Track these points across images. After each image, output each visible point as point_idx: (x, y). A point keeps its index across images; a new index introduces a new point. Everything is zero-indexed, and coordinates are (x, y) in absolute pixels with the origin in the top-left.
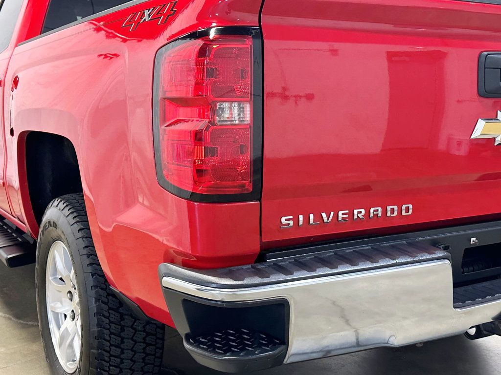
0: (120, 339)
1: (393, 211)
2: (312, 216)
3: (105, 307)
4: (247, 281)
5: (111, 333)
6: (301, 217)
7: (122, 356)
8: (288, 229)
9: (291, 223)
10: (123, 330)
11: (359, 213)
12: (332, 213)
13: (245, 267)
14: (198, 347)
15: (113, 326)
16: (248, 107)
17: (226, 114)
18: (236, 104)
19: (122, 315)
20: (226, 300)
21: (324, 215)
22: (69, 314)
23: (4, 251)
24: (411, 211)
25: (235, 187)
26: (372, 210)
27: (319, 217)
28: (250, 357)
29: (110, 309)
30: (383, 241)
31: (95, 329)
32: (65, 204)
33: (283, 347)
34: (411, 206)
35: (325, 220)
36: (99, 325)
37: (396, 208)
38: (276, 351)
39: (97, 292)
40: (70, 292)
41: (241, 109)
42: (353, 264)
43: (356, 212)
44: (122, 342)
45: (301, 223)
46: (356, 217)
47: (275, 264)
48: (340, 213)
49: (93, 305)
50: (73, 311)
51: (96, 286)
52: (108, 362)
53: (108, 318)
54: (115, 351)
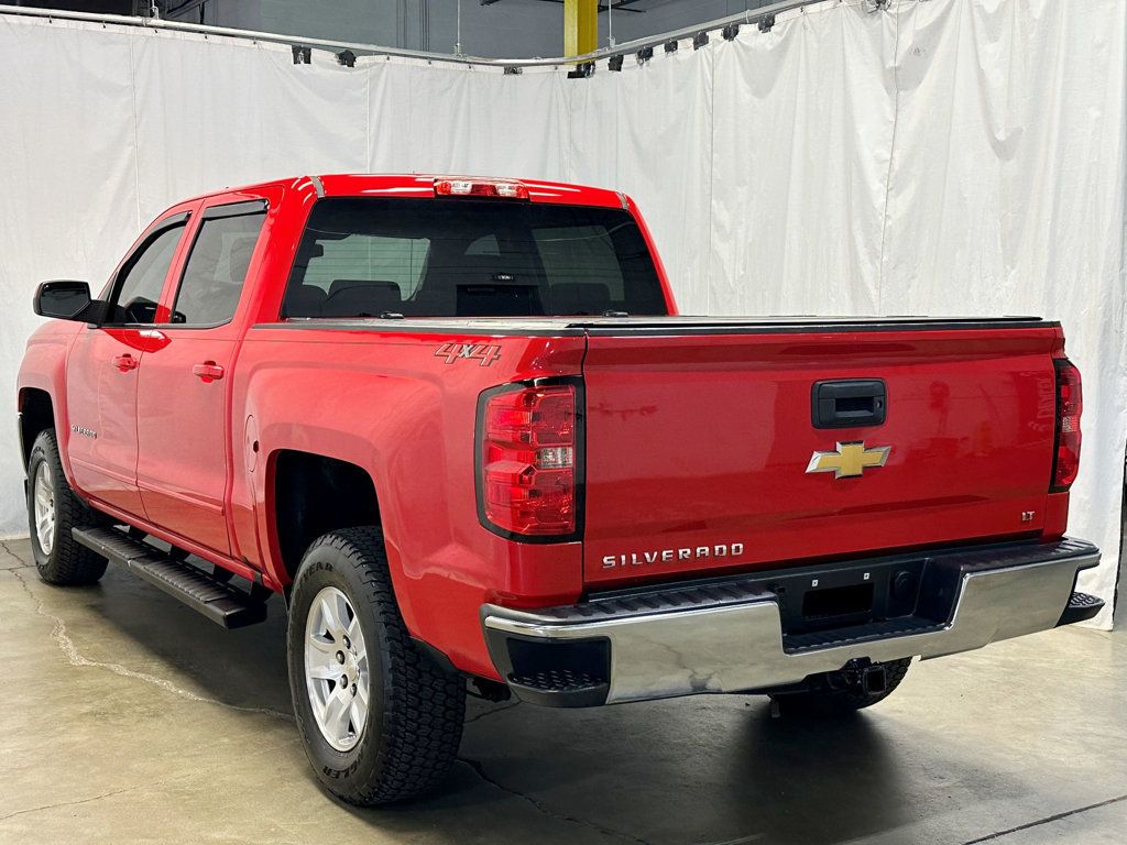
0: (417, 700)
1: (721, 550)
2: (634, 556)
3: (402, 662)
4: (570, 619)
5: (409, 693)
6: (623, 557)
7: (420, 721)
8: (611, 570)
9: (614, 563)
10: (421, 689)
11: (685, 552)
12: (656, 554)
13: (568, 607)
14: (522, 683)
15: (410, 684)
16: (570, 451)
17: (550, 457)
18: (559, 450)
19: (420, 672)
20: (550, 636)
21: (647, 555)
22: (339, 681)
23: (217, 606)
24: (741, 551)
25: (557, 527)
26: (698, 550)
27: (641, 557)
28: (574, 691)
29: (407, 664)
30: (710, 582)
31: (389, 687)
32: (344, 542)
33: (605, 684)
34: (741, 546)
35: (649, 560)
36: (395, 683)
37: (725, 547)
38: (600, 686)
39: (392, 646)
40: (340, 652)
41: (564, 451)
42: (675, 604)
43: (681, 552)
44: (420, 703)
45: (623, 563)
46: (681, 557)
47: (597, 604)
48: (664, 553)
49: (388, 660)
50: (344, 676)
51: (389, 639)
52: (404, 727)
53: (405, 675)
54: (413, 714)
